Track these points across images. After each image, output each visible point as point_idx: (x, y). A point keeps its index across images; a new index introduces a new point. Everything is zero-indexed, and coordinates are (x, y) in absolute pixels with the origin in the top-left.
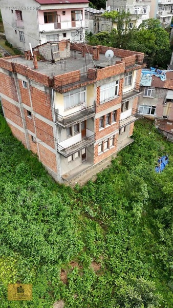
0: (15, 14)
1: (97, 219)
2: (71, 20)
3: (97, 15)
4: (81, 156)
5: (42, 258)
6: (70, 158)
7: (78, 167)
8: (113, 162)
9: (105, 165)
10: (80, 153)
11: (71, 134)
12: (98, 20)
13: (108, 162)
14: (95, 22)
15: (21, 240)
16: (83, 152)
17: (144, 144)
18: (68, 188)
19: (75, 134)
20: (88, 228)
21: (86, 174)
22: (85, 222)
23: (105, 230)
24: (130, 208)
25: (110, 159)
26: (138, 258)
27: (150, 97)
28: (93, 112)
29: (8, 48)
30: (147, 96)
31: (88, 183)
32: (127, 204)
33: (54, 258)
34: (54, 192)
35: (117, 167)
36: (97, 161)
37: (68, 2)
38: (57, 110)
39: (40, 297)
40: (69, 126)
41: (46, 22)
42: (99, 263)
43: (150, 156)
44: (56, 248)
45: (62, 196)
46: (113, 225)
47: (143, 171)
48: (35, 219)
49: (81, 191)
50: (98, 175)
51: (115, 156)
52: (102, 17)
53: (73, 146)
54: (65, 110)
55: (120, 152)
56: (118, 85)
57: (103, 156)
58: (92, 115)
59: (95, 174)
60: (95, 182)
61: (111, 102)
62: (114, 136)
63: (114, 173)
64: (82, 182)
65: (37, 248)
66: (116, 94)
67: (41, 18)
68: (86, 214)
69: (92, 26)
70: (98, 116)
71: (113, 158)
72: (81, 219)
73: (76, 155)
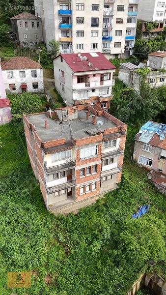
0: (60, 73)
1: (64, 245)
2: (100, 80)
3: (132, 70)
4: (67, 193)
5: (13, 261)
6: (57, 194)
7: (63, 201)
8: (97, 201)
9: (91, 202)
10: (66, 191)
11: (58, 177)
12: (132, 74)
13: (94, 200)
14: (130, 75)
15: (4, 245)
16: (69, 190)
17: (129, 191)
18: (52, 215)
19: (61, 177)
20: (54, 249)
21: (71, 207)
22: (54, 244)
23: (67, 255)
24: (90, 243)
25: (97, 198)
26: (82, 283)
27: (148, 151)
28: (74, 165)
29: (54, 93)
30: (146, 150)
31: (69, 215)
32: (90, 239)
33: (20, 263)
34: (42, 216)
35: (99, 206)
36: (78, 199)
37: (97, 69)
38: (46, 162)
39: (4, 287)
40: (56, 173)
41: (79, 82)
42: (52, 277)
43: (130, 203)
44: (24, 257)
45: (46, 220)
46: (72, 253)
47: (117, 215)
48: (19, 233)
49: (61, 220)
50: (81, 210)
51: (102, 197)
52: (135, 72)
53: (58, 186)
54: (52, 162)
55: (107, 194)
56: (97, 148)
57: (85, 196)
58: (72, 168)
59: (79, 208)
60: (76, 215)
61: (91, 159)
62: (96, 182)
63: (94, 211)
64: (66, 213)
65: (12, 253)
66: (96, 154)
67: (76, 80)
68: (58, 239)
69: (128, 78)
70: (78, 168)
71: (100, 198)
72: (53, 240)
73: (63, 192)
